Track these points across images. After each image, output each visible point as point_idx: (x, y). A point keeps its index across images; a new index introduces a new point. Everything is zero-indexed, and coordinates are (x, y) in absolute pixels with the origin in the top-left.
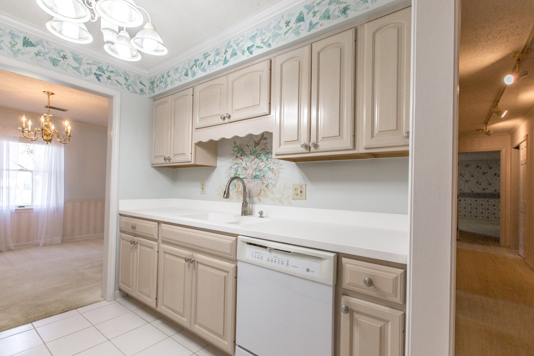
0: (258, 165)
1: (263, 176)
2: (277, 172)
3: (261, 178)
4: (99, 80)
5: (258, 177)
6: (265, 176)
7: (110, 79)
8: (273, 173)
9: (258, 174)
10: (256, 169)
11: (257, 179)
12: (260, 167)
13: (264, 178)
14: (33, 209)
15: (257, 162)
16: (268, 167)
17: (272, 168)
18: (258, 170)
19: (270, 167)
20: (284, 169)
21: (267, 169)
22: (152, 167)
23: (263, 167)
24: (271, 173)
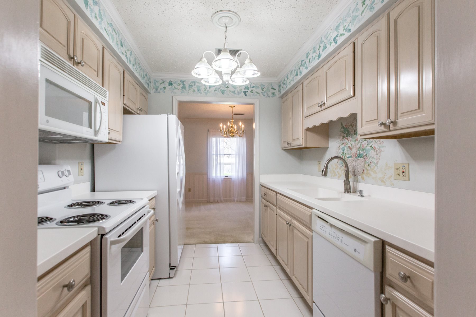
0: (361, 144)
1: (365, 155)
2: (378, 151)
3: (364, 157)
4: (246, 95)
5: (361, 156)
6: (367, 155)
7: (252, 92)
8: (375, 151)
9: (361, 153)
10: (359, 148)
11: (361, 158)
12: (363, 146)
13: (367, 156)
14: (231, 178)
15: (361, 141)
16: (370, 145)
17: (374, 147)
18: (361, 149)
19: (372, 145)
20: (385, 147)
21: (369, 147)
22: (282, 150)
23: (365, 146)
24: (373, 151)
